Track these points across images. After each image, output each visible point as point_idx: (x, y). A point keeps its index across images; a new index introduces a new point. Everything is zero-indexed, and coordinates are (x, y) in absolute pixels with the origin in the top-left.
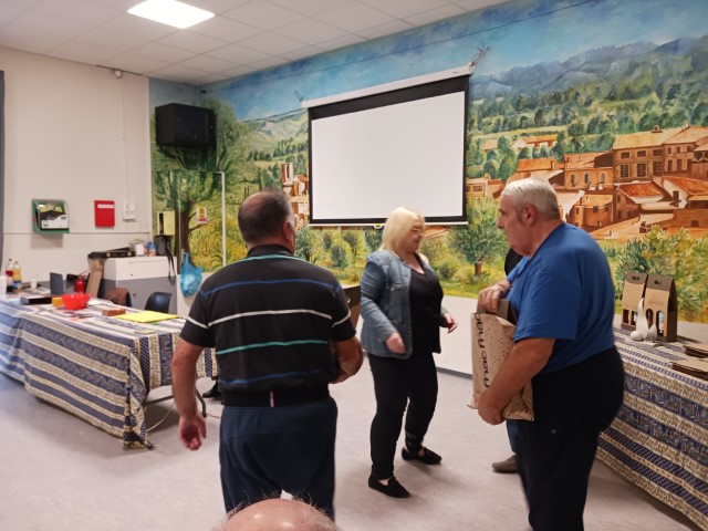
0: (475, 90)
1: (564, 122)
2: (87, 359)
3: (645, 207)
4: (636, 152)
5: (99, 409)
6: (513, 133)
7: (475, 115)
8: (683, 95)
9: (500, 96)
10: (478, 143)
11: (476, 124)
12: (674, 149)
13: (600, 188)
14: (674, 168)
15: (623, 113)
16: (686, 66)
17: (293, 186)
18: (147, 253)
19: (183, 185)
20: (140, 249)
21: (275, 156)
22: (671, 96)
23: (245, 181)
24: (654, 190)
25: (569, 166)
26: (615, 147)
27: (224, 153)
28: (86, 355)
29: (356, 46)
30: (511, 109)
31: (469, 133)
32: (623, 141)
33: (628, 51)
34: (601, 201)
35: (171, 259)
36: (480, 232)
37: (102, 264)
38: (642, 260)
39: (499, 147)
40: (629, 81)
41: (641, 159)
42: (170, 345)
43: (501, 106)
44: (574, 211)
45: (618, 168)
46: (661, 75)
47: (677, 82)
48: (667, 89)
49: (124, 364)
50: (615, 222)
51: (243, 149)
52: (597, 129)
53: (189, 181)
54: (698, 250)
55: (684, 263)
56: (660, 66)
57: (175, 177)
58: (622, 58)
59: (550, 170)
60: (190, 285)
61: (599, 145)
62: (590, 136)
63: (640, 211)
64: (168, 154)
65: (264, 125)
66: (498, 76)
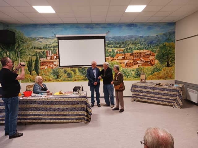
1: (125, 47)
6: (115, 48)
7: (107, 44)
8: (143, 45)
9: (112, 41)
10: (107, 50)
11: (107, 46)
12: (142, 53)
13: (131, 59)
14: (143, 56)
15: (135, 47)
16: (144, 40)
17: (51, 57)
21: (43, 48)
22: (142, 45)
23: (30, 55)
24: (140, 60)
25: (126, 55)
26: (134, 52)
27: (19, 46)
30: (114, 44)
31: (106, 48)
33: (135, 36)
34: (132, 61)
38: (138, 71)
39: (112, 51)
40: (135, 41)
41: (138, 55)
43: (112, 43)
44: (127, 63)
45: (134, 56)
47: (143, 43)
48: (141, 43)
50: (134, 65)
51: (29, 46)
52: (131, 49)
54: (146, 69)
56: (140, 40)
59: (122, 56)
61: (131, 52)
62: (129, 50)
63: (138, 63)
65: (39, 39)
66: (111, 37)
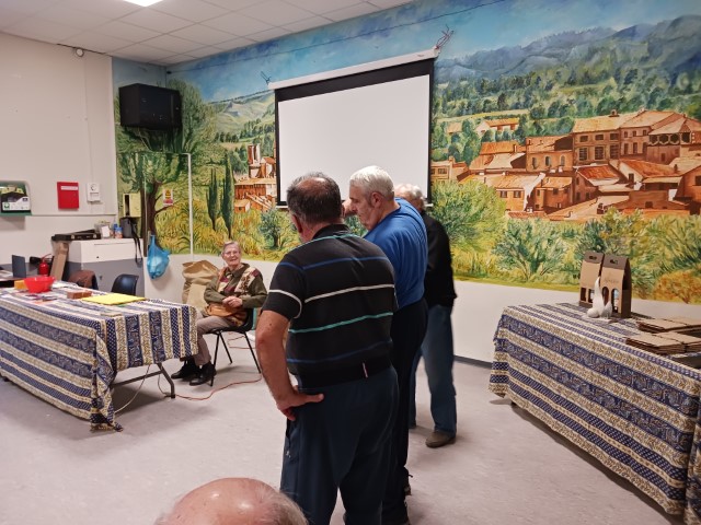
0: (440, 74)
1: (526, 106)
2: (52, 342)
3: (603, 189)
4: (594, 136)
5: (64, 391)
6: (477, 116)
7: (440, 97)
8: (640, 80)
9: (465, 79)
10: (443, 126)
11: (440, 107)
12: (630, 132)
13: (560, 170)
14: (630, 151)
15: (582, 97)
16: (643, 52)
17: (260, 168)
18: (113, 235)
19: (149, 167)
20: (106, 232)
21: (241, 137)
22: (628, 81)
23: (212, 162)
24: (611, 173)
25: (531, 149)
26: (574, 131)
27: (190, 134)
28: (51, 338)
29: (322, 28)
30: (474, 92)
31: (434, 117)
32: (582, 125)
33: (588, 36)
34: (561, 183)
35: (137, 242)
36: (445, 214)
37: (67, 246)
38: (599, 240)
39: (464, 130)
40: (588, 66)
41: (599, 143)
42: (137, 327)
43: (465, 89)
44: (535, 192)
45: (577, 151)
46: (619, 60)
47: (635, 67)
48: (624, 75)
49: (90, 346)
50: (575, 203)
51: (209, 131)
52: (558, 112)
53: (154, 162)
54: (652, 231)
55: (638, 243)
56: (618, 52)
57: (141, 159)
58: (581, 44)
59: (512, 153)
60: (157, 267)
61: (559, 128)
62: (551, 120)
63: (597, 193)
64: (132, 136)
65: (231, 106)
66: (462, 61)
